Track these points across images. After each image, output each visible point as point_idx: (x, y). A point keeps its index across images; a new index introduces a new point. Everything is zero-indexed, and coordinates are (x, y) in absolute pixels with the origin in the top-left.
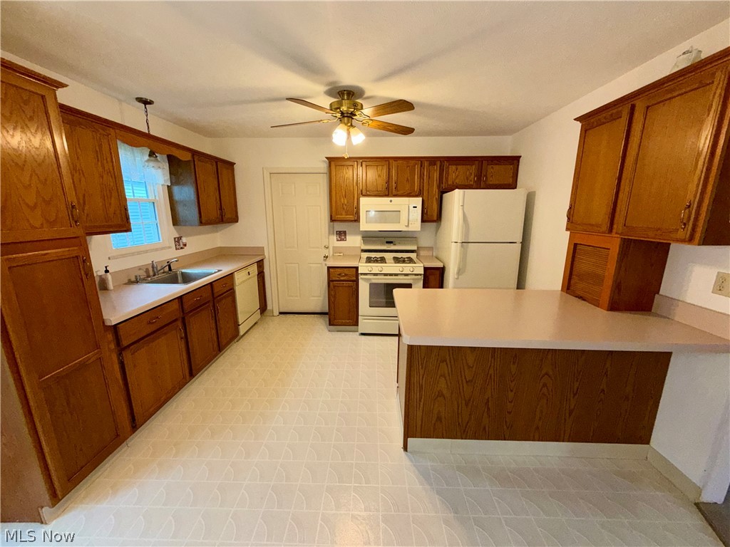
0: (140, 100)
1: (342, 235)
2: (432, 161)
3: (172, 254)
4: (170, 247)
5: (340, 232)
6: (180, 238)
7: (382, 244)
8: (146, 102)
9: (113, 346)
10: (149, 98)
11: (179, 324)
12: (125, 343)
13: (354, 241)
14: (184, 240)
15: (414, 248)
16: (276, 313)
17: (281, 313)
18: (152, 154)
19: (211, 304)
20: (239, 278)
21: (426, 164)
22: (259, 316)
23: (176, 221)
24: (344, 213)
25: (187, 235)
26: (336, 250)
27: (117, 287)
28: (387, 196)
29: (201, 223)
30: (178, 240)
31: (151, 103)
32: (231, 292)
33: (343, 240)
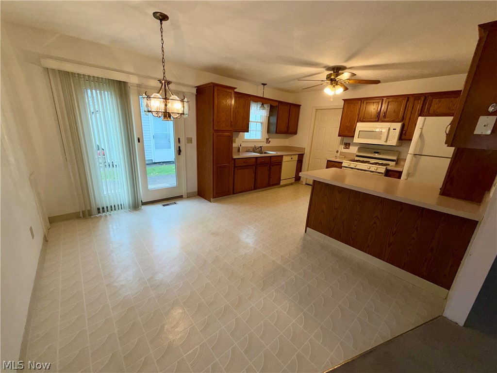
0: (262, 84)
1: (347, 145)
2: (417, 97)
3: (264, 144)
4: (264, 142)
5: (346, 143)
6: (268, 139)
7: (371, 153)
8: (264, 85)
9: (233, 165)
10: (265, 83)
11: (254, 167)
12: (236, 165)
13: (353, 150)
14: (270, 139)
15: (395, 158)
16: (304, 183)
17: (306, 184)
18: (262, 104)
19: (269, 165)
20: (285, 159)
21: (411, 99)
22: (294, 181)
23: (269, 131)
24: (347, 132)
25: (272, 138)
26: (342, 153)
27: (242, 152)
28: (378, 121)
29: (276, 133)
30: (267, 139)
31: (266, 84)
32: (280, 164)
33: (347, 148)
